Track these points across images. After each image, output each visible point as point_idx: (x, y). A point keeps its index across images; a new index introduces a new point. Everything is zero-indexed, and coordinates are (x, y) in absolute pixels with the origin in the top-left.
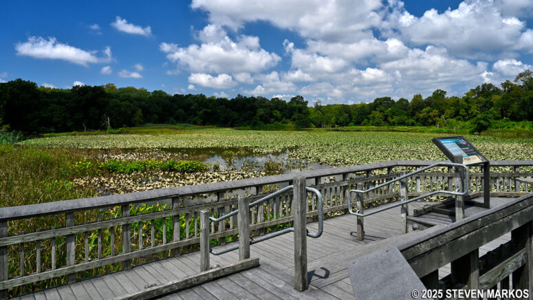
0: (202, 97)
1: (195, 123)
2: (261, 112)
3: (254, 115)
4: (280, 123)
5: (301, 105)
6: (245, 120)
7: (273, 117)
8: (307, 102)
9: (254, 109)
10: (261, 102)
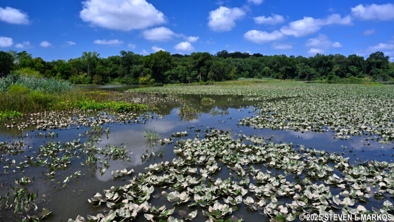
0: (284, 57)
1: (277, 78)
2: (336, 68)
3: (331, 70)
4: (356, 78)
5: (380, 61)
6: (322, 75)
7: (350, 72)
8: (388, 57)
9: (330, 65)
10: (337, 59)
